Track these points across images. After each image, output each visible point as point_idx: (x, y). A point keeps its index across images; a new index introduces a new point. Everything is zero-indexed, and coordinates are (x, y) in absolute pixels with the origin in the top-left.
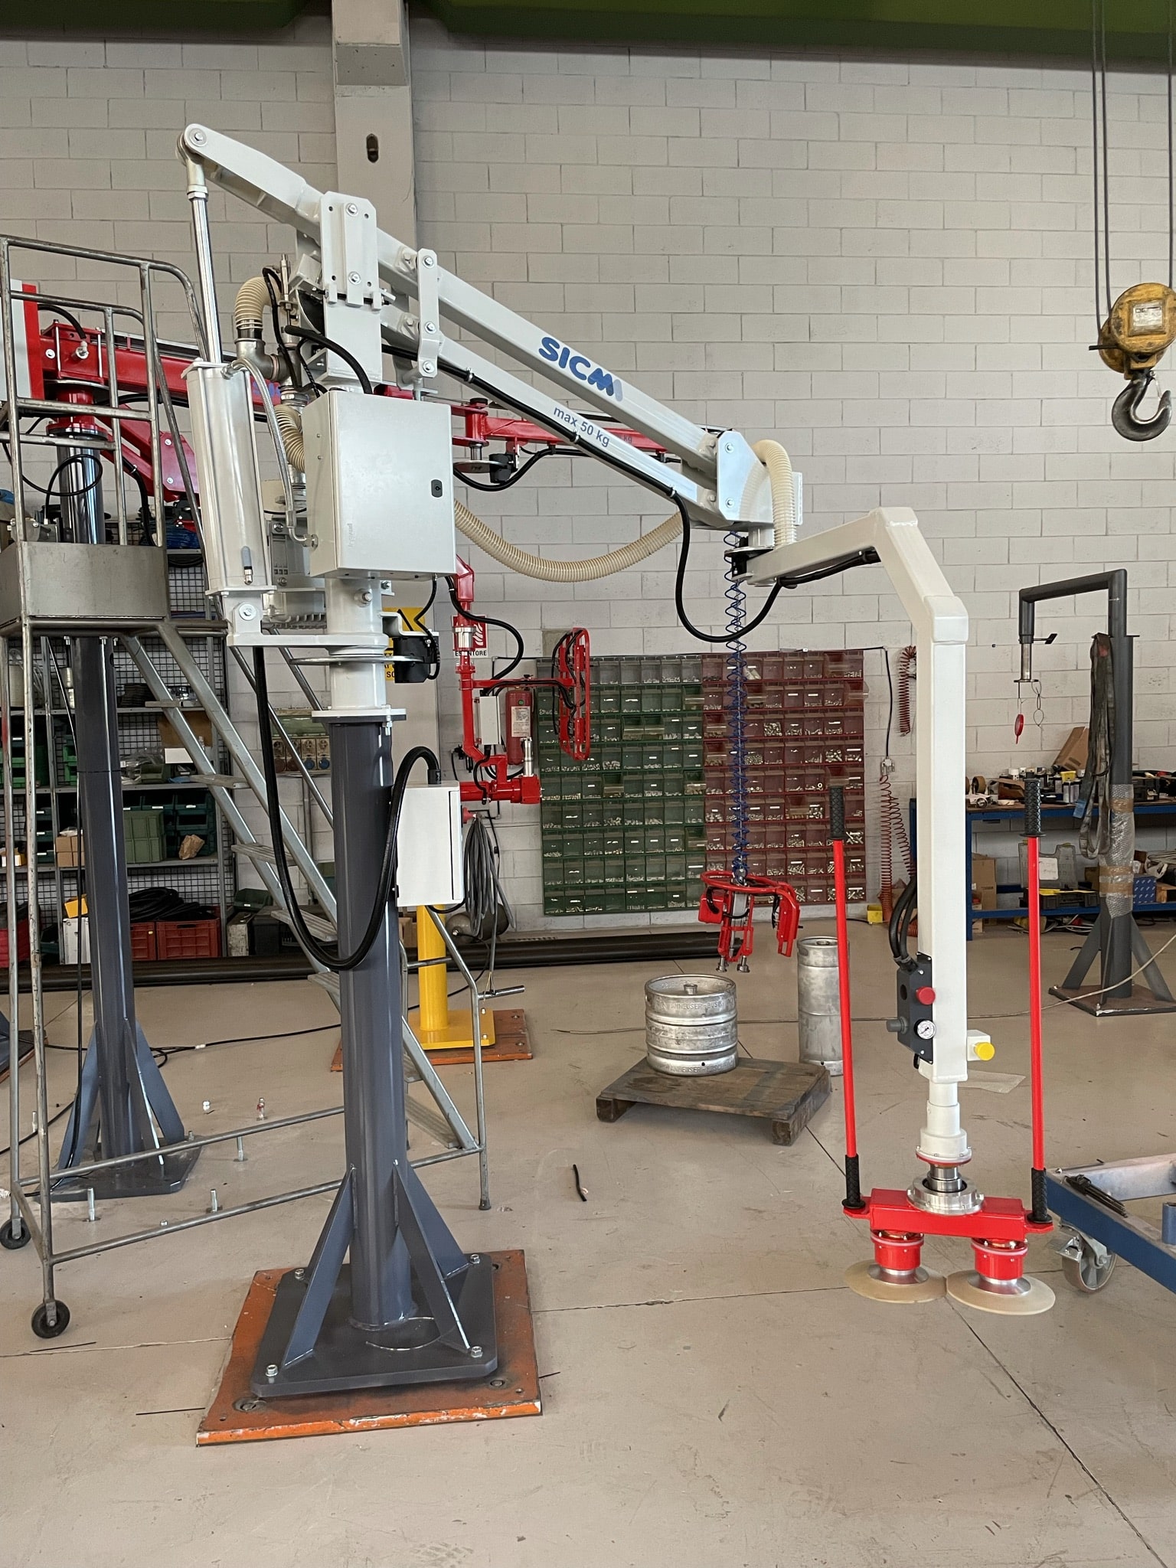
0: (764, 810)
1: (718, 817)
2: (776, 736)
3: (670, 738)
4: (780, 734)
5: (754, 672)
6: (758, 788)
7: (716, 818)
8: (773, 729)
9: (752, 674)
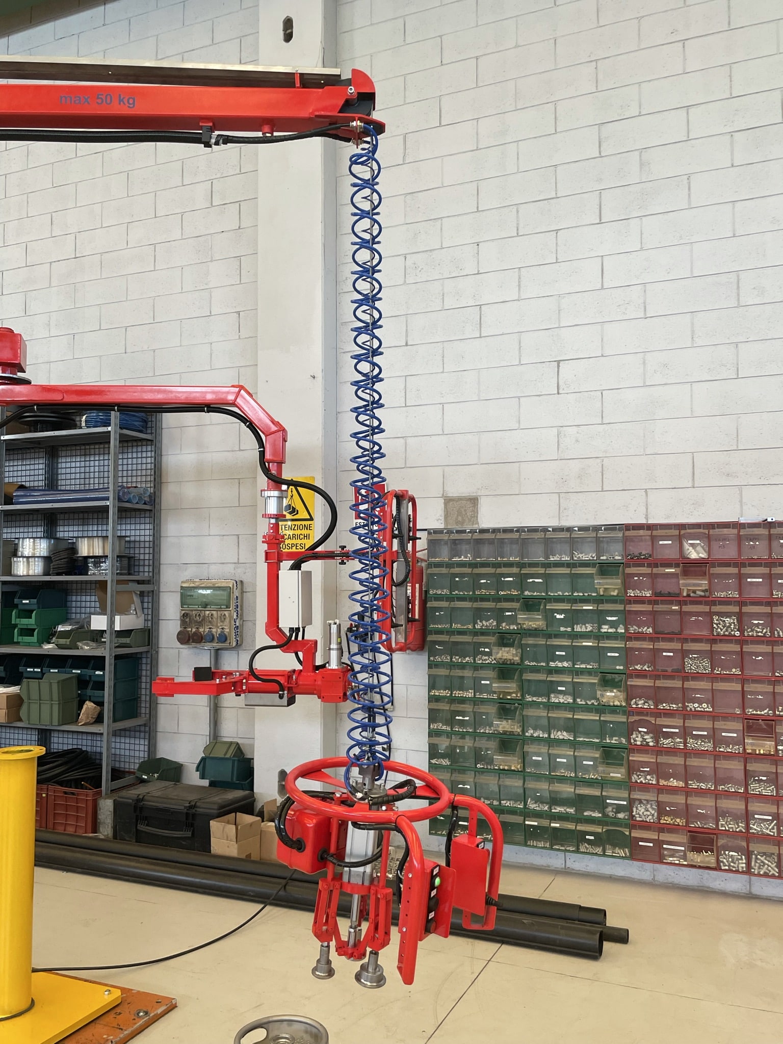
0: (714, 736)
1: (649, 739)
2: (730, 635)
3: (584, 629)
4: (737, 633)
5: (699, 548)
6: (705, 705)
7: (644, 740)
8: (726, 625)
9: (695, 551)
